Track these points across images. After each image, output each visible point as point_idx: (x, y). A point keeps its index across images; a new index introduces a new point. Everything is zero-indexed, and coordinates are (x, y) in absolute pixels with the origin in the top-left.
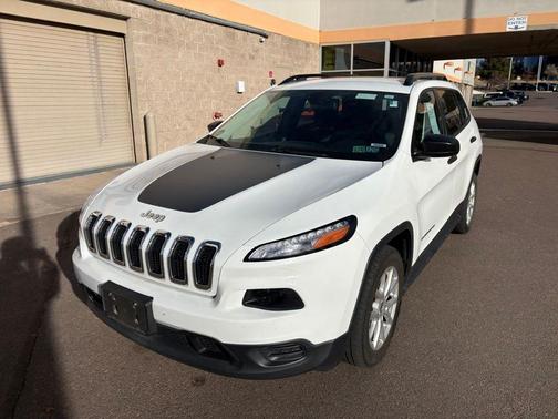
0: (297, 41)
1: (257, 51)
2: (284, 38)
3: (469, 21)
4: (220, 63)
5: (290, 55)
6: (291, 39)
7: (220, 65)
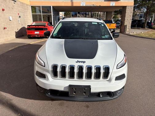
0: (24, 4)
1: (13, 6)
2: (21, 2)
3: (72, 3)
4: (3, 10)
5: (23, 8)
6: (22, 3)
7: (3, 11)
